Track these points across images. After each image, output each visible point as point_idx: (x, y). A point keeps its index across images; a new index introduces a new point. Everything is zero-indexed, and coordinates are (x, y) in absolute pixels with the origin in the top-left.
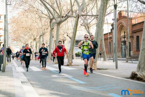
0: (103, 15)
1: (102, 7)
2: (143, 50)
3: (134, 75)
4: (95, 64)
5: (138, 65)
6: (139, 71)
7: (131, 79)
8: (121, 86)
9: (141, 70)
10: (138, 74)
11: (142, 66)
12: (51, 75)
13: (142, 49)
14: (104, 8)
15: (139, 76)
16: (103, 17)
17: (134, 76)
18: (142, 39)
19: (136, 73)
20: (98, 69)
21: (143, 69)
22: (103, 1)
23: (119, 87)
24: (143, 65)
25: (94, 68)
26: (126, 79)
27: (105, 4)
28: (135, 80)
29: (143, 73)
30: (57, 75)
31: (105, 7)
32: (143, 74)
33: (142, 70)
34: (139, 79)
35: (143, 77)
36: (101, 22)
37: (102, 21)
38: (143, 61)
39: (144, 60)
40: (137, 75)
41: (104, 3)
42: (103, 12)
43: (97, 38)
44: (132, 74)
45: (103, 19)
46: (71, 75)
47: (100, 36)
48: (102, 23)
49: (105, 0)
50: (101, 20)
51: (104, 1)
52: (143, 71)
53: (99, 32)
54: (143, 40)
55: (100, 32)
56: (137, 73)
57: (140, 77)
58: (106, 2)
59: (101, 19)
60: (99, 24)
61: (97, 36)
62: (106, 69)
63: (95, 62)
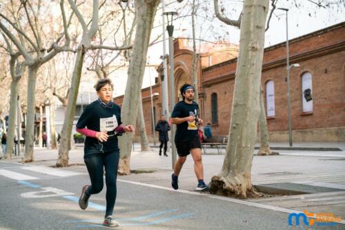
1: (141, 30)
2: (234, 128)
3: (216, 183)
4: (125, 162)
5: (225, 161)
6: (227, 175)
7: (211, 193)
8: (191, 211)
10: (225, 181)
11: (235, 163)
12: (20, 193)
13: (234, 125)
14: (144, 32)
15: (227, 185)
16: (142, 52)
17: (217, 187)
18: (233, 103)
19: (220, 179)
20: (132, 171)
21: (236, 170)
22: (142, 16)
23: (186, 215)
24: (237, 160)
25: (124, 170)
27: (147, 23)
28: (220, 195)
29: (236, 178)
31: (147, 31)
32: (236, 180)
33: (233, 171)
34: (228, 193)
35: (236, 189)
36: (139, 64)
37: (141, 62)
38: (236, 152)
39: (237, 150)
40: (222, 183)
41: (145, 21)
42: (143, 42)
43: (130, 101)
44: (212, 181)
45: (142, 56)
46: (70, 191)
47: (136, 97)
48: (140, 66)
49: (147, 16)
50: (139, 60)
51: (144, 18)
52: (235, 175)
53: (135, 86)
54: (235, 106)
55: (137, 87)
56: (222, 178)
57: (231, 187)
58: (148, 18)
59: (139, 57)
60: (133, 68)
61: (131, 95)
63: (125, 157)
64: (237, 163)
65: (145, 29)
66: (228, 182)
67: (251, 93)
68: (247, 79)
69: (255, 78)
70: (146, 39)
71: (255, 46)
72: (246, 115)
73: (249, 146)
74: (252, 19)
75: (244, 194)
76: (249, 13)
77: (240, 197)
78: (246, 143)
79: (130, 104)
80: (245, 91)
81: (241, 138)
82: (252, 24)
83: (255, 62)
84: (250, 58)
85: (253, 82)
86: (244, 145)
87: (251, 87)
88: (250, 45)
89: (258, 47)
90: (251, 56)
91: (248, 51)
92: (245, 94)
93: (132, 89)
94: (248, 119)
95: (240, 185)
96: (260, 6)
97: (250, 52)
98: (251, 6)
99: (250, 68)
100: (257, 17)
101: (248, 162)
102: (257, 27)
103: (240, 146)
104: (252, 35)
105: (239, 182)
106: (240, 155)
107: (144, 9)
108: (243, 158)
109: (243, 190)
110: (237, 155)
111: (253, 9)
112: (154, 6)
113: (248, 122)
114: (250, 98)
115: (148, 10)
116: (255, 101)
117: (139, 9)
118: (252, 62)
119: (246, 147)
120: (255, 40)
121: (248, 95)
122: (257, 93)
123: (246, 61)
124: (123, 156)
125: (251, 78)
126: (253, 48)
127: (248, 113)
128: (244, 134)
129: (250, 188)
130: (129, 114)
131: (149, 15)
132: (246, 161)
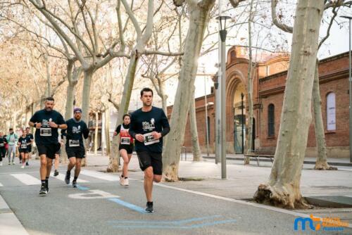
0: (194, 53)
1: (194, 33)
2: (283, 135)
3: (263, 192)
4: (173, 169)
5: (273, 170)
6: (274, 184)
7: (257, 202)
8: (234, 218)
9: (279, 181)
10: (272, 190)
11: (283, 172)
12: (68, 194)
13: (283, 132)
15: (274, 194)
16: (194, 57)
17: (263, 196)
18: (283, 109)
19: (267, 188)
20: (180, 179)
21: (284, 180)
22: (195, 20)
23: (228, 221)
24: (285, 168)
25: (172, 177)
26: (244, 202)
27: (200, 27)
28: (266, 204)
29: (284, 187)
30: (83, 194)
31: (199, 37)
32: (283, 190)
33: (281, 181)
34: (275, 202)
35: (284, 198)
36: (190, 69)
37: (192, 68)
38: (284, 161)
39: (286, 159)
40: (269, 192)
41: (198, 25)
42: (195, 47)
43: (180, 107)
44: (259, 190)
45: (193, 61)
46: (115, 194)
48: (191, 72)
49: (200, 20)
50: (190, 65)
51: (197, 22)
52: (283, 184)
53: (185, 92)
54: (285, 112)
55: (187, 92)
56: (269, 188)
57: (278, 196)
58: (201, 22)
59: (191, 62)
60: (184, 74)
61: (181, 101)
62: (199, 180)
63: (173, 164)
64: (285, 172)
65: (197, 34)
66: (275, 191)
67: (302, 99)
68: (299, 85)
69: (307, 84)
70: (198, 44)
71: (307, 50)
72: (296, 122)
73: (298, 154)
74: (305, 22)
75: (292, 205)
76: (302, 16)
77: (288, 207)
78: (296, 152)
79: (180, 110)
80: (295, 98)
81: (290, 146)
82: (305, 27)
83: (306, 67)
84: (302, 62)
85: (304, 87)
86: (293, 154)
87: (302, 93)
88: (302, 49)
89: (311, 51)
90: (304, 61)
91: (301, 55)
92: (296, 100)
93: (182, 94)
94: (298, 127)
95: (288, 195)
96: (314, 8)
97: (302, 57)
98: (305, 8)
99: (301, 73)
100: (311, 20)
101: (297, 171)
102: (311, 30)
103: (289, 155)
104: (305, 39)
105: (287, 192)
106: (288, 165)
107: (197, 13)
108: (291, 167)
109: (291, 200)
110: (285, 164)
111: (307, 12)
112: (207, 10)
113: (297, 130)
114: (301, 104)
115: (200, 14)
116: (306, 108)
117: (192, 13)
118: (304, 67)
119: (295, 155)
120: (307, 44)
121: (298, 101)
122: (308, 99)
123: (297, 66)
124: (171, 162)
125: (302, 84)
126: (306, 52)
127: (299, 120)
128: (294, 142)
129: (298, 199)
130: (178, 120)
131: (202, 19)
132: (295, 171)
